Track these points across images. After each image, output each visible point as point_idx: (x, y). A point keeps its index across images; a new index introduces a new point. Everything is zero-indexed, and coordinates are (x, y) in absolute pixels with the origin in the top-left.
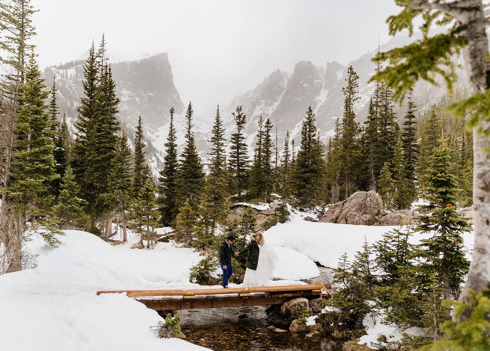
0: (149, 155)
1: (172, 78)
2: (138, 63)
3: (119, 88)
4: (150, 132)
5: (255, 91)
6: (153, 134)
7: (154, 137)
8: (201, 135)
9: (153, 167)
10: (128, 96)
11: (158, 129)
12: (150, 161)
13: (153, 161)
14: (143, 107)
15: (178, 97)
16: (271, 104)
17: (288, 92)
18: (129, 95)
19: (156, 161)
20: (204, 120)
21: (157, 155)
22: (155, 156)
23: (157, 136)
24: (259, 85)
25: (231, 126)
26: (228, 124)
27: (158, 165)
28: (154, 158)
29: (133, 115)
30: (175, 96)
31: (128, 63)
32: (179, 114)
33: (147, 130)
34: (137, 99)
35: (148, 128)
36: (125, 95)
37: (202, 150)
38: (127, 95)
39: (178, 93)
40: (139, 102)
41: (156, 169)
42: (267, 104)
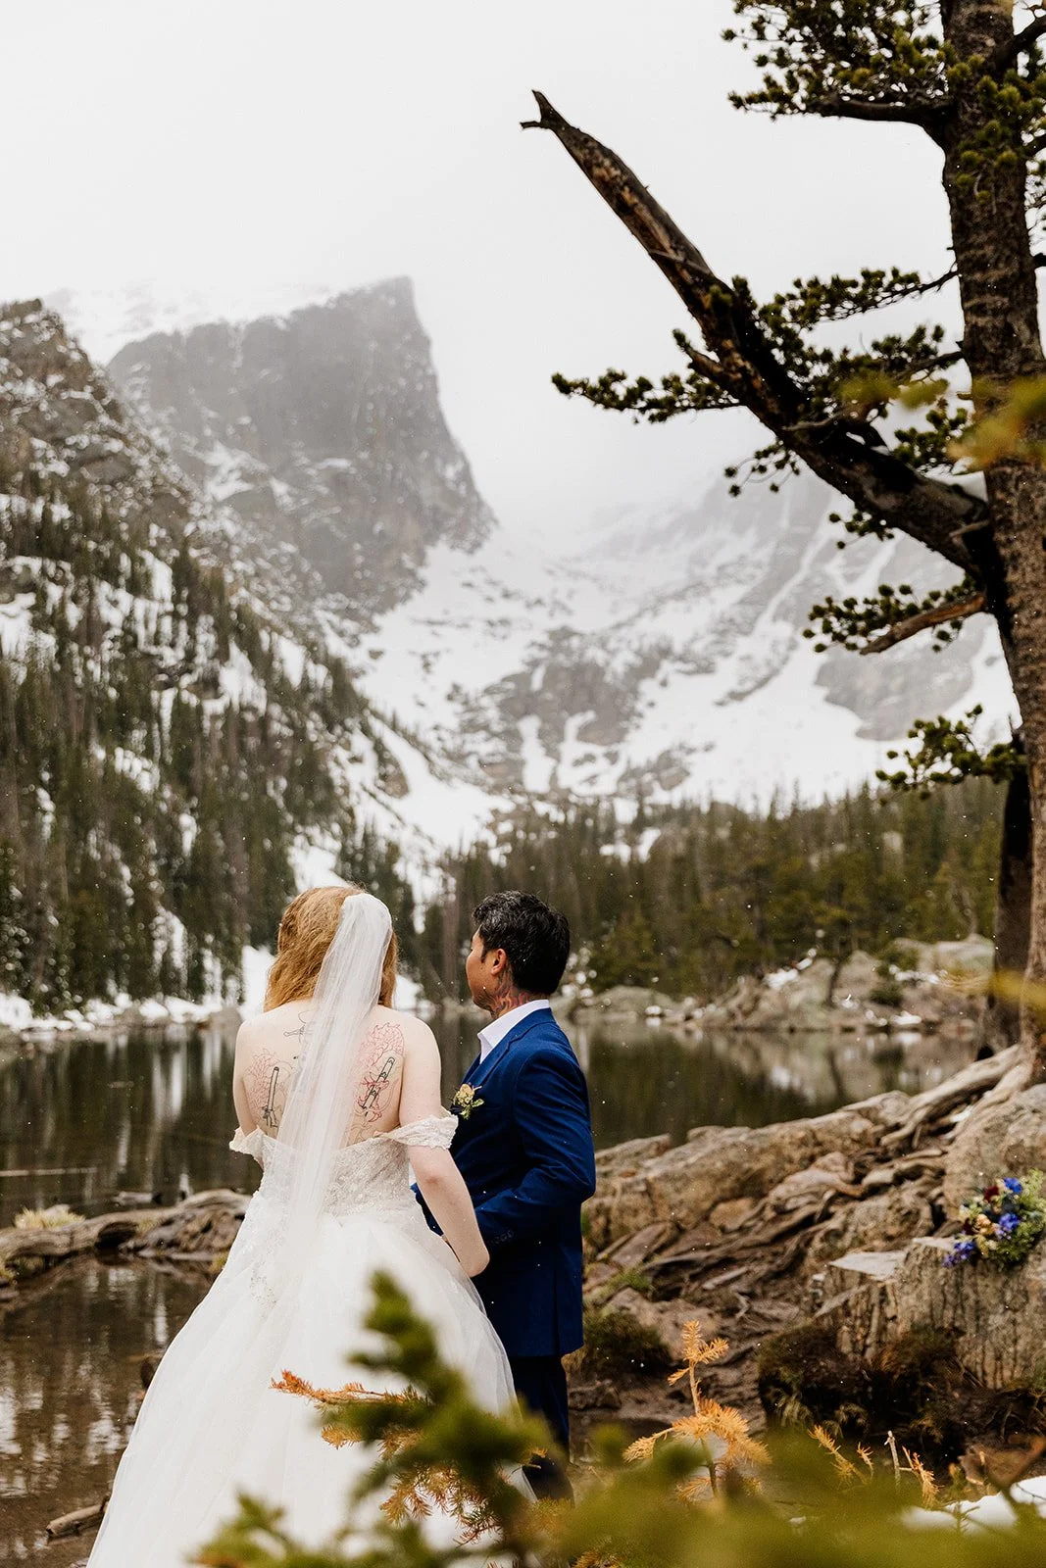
0: (338, 730)
1: (435, 390)
2: (281, 325)
3: (194, 441)
4: (341, 634)
6: (354, 642)
7: (355, 658)
8: (575, 642)
9: (355, 787)
10: (237, 474)
11: (377, 620)
12: (342, 754)
13: (355, 760)
14: (305, 521)
15: (466, 476)
18: (241, 469)
19: (371, 758)
20: (585, 576)
21: (377, 726)
22: (366, 730)
23: (375, 655)
25: (717, 593)
26: (700, 584)
27: (384, 777)
28: (361, 744)
29: (263, 557)
30: (450, 472)
31: (236, 329)
32: (471, 552)
33: (327, 629)
34: (280, 488)
35: (330, 616)
36: (224, 471)
37: (584, 710)
38: (231, 471)
39: (462, 456)
40: (287, 500)
41: (372, 795)
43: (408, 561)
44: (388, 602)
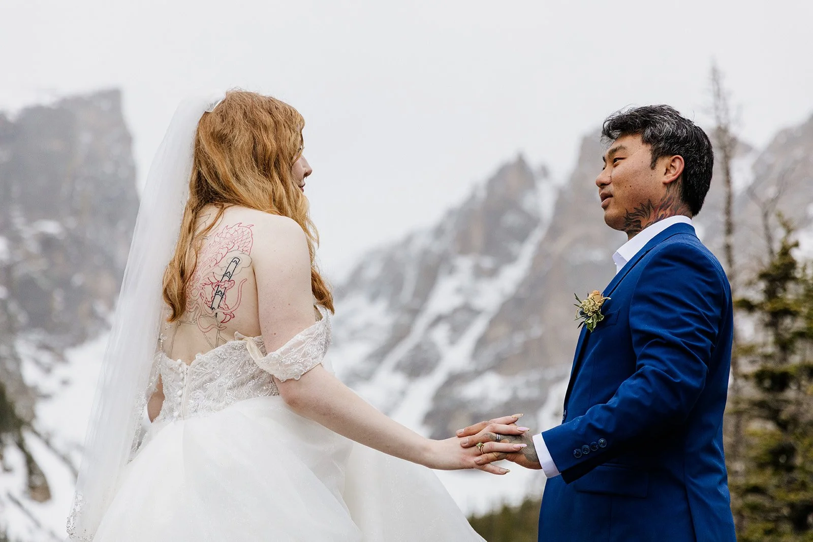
4: (37, 362)
5: (439, 232)
6: (48, 370)
7: (46, 384)
11: (68, 353)
14: (16, 272)
16: (493, 273)
17: (554, 232)
19: (21, 470)
21: (33, 444)
22: (21, 445)
23: (65, 383)
24: (451, 213)
27: (33, 487)
28: (13, 456)
35: (30, 350)
41: (18, 503)
42: (480, 273)
43: (100, 308)
44: (81, 338)
